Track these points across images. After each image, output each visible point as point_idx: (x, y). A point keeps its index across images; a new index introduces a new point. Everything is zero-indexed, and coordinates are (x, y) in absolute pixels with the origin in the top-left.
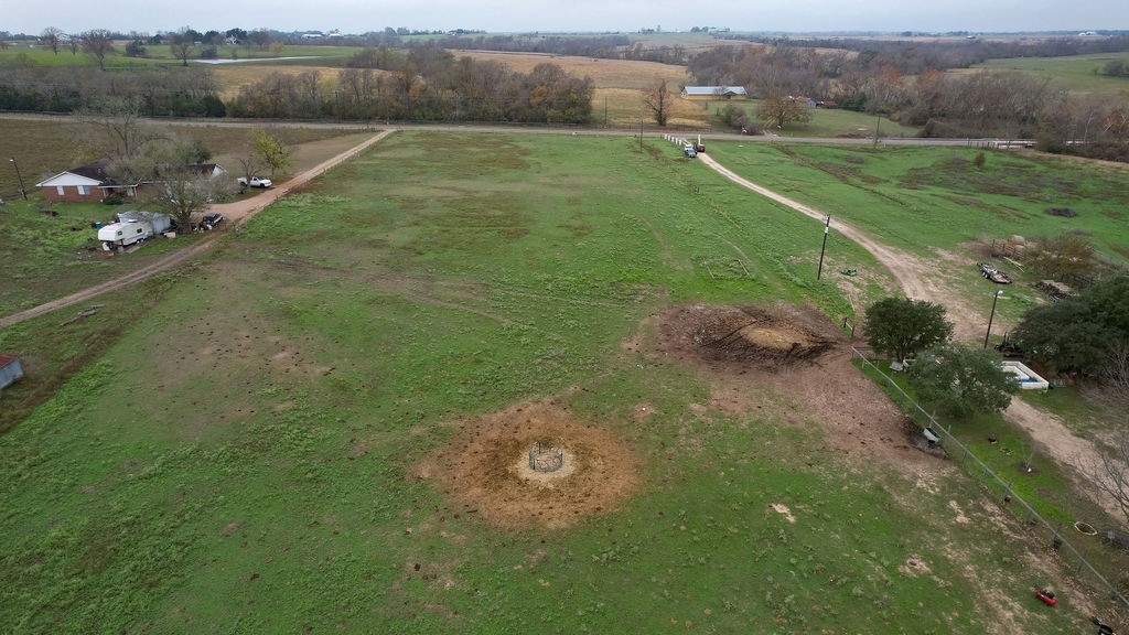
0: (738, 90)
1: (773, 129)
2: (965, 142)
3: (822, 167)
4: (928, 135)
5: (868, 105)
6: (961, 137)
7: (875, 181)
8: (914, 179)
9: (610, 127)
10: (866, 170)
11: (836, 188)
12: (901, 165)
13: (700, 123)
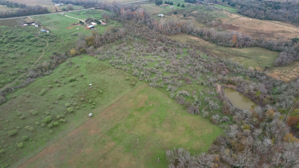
0: (62, 4)
1: (70, 10)
2: (89, 9)
3: (76, 14)
4: (86, 8)
5: (79, 4)
6: (89, 8)
7: (81, 15)
8: (84, 14)
9: (51, 13)
10: (80, 14)
11: (78, 16)
12: (83, 13)
13: (61, 10)
